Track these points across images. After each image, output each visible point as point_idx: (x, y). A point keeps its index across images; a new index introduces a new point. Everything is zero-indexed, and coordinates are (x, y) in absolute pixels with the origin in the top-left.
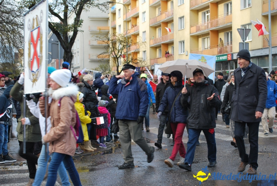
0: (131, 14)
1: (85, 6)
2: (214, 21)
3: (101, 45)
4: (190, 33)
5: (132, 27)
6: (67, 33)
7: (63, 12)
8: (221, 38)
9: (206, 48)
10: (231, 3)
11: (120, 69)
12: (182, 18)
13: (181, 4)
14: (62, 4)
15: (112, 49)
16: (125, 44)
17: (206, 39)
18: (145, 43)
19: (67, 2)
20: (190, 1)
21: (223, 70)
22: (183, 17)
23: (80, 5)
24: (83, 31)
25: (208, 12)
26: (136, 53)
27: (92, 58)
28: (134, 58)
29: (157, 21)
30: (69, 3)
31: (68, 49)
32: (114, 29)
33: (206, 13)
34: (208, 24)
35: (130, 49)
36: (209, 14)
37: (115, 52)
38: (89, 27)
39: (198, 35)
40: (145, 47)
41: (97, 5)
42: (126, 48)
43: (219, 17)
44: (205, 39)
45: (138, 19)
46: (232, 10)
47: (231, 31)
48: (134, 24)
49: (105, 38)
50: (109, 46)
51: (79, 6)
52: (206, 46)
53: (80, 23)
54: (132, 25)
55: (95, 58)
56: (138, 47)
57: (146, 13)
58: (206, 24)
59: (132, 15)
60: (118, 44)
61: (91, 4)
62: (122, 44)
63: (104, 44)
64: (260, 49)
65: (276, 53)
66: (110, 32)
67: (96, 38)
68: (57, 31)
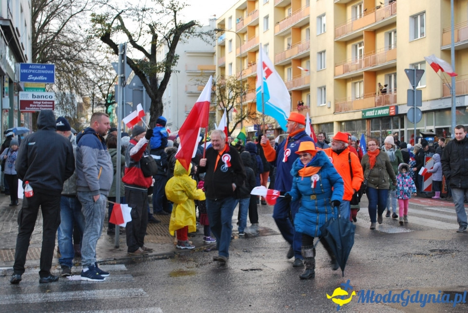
0: (247, 47)
2: (370, 58)
4: (335, 76)
5: (249, 66)
6: (155, 75)
7: (151, 44)
8: (380, 84)
9: (358, 97)
10: (395, 32)
11: (231, 127)
12: (321, 53)
13: (321, 32)
14: (148, 33)
15: (220, 99)
16: (238, 91)
17: (358, 83)
19: (156, 29)
20: (335, 29)
21: (382, 129)
22: (324, 52)
23: (176, 34)
24: (179, 72)
25: (360, 45)
26: (255, 104)
28: (251, 110)
29: (286, 58)
30: (159, 31)
31: (156, 98)
32: (223, 68)
33: (358, 45)
34: (361, 61)
35: (246, 98)
36: (362, 47)
37: (224, 103)
38: (186, 65)
39: (346, 78)
41: (200, 35)
43: (378, 51)
44: (356, 84)
45: (257, 55)
46: (396, 41)
47: (394, 72)
48: (252, 62)
51: (173, 35)
52: (358, 95)
53: (175, 61)
54: (249, 63)
57: (269, 46)
58: (358, 63)
59: (249, 49)
60: (227, 92)
61: (190, 33)
62: (233, 91)
64: (437, 99)
65: (463, 105)
66: (217, 74)
67: (195, 82)
68: (141, 72)
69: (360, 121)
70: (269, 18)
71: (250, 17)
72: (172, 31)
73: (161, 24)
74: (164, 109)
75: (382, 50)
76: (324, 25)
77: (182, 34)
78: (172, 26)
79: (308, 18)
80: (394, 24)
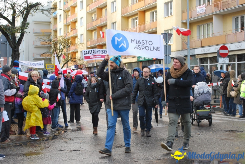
0: (70, 19)
1: (31, 12)
2: (142, 26)
3: (44, 45)
5: (71, 30)
6: (15, 35)
7: (12, 16)
10: (156, 12)
12: (114, 23)
13: (114, 11)
14: (10, 9)
15: (54, 49)
16: (65, 45)
18: (83, 44)
19: (15, 7)
20: (122, 9)
22: (116, 22)
23: (27, 10)
24: (29, 33)
25: (136, 19)
26: (75, 53)
27: (35, 57)
28: (73, 57)
29: (93, 26)
30: (17, 8)
31: (15, 48)
32: (56, 31)
33: (135, 19)
34: (136, 29)
35: (70, 49)
36: (137, 20)
37: (57, 52)
38: (33, 29)
40: (82, 48)
41: (42, 11)
42: (66, 48)
43: (146, 23)
45: (76, 24)
46: (156, 17)
48: (73, 28)
49: (48, 39)
50: (51, 46)
51: (26, 11)
53: (27, 26)
54: (71, 29)
55: (38, 56)
56: (76, 48)
57: (83, 19)
58: (135, 29)
60: (59, 45)
61: (36, 10)
62: (62, 45)
63: (47, 45)
64: (180, 51)
65: (194, 54)
66: (52, 35)
67: (39, 39)
68: (6, 33)
69: (136, 63)
70: (83, 2)
71: (72, 1)
72: (25, 9)
73: (18, 4)
74: (20, 56)
75: (149, 22)
76: (116, 7)
77: (31, 10)
78: (25, 5)
79: (106, 3)
80: (155, 7)
